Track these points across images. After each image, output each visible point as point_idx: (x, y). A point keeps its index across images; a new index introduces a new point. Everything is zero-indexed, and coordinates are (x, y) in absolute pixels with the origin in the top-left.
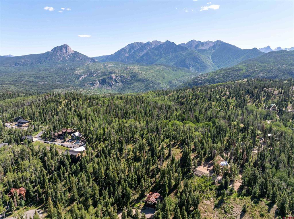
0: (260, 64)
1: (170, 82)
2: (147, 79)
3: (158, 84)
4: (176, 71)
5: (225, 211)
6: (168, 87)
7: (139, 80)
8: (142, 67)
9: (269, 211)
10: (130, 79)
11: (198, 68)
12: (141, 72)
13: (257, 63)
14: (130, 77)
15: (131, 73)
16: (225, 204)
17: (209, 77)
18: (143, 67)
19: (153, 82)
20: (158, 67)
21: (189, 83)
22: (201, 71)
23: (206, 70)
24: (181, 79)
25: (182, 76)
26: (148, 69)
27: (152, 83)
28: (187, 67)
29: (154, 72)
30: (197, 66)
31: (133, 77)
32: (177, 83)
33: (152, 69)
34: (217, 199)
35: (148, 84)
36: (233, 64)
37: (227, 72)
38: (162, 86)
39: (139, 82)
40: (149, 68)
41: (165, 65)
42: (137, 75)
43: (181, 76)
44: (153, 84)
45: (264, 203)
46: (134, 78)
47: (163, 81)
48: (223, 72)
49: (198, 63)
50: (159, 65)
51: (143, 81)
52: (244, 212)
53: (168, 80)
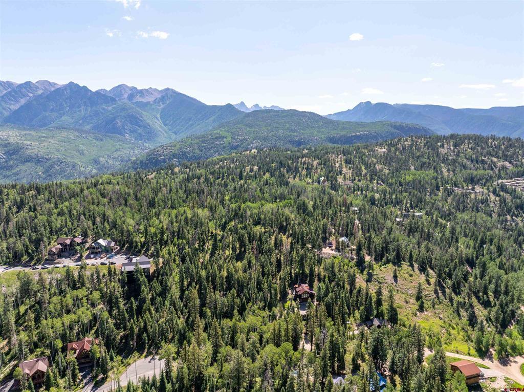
0: (248, 129)
1: (96, 162)
2: (47, 157)
3: (74, 166)
4: (101, 140)
5: (379, 282)
6: (94, 171)
7: (29, 159)
8: (27, 132)
9: (413, 270)
10: (4, 158)
11: (140, 135)
12: (29, 142)
13: (243, 127)
14: (4, 154)
15: (6, 146)
16: (375, 276)
17: (175, 150)
18: (30, 132)
19: (61, 163)
20: (64, 134)
21: (141, 162)
22: (147, 141)
23: (156, 139)
24: (116, 155)
25: (117, 150)
26: (44, 137)
27: (59, 163)
28: (120, 134)
29: (58, 143)
30: (139, 131)
31: (13, 154)
32: (110, 162)
33: (53, 137)
34: (363, 275)
35: (52, 166)
36: (201, 128)
37: (203, 142)
38: (82, 169)
39: (29, 164)
40: (44, 135)
41: (77, 130)
42: (21, 149)
43: (114, 149)
44: (62, 165)
45: (405, 265)
46: (14, 156)
47: (82, 160)
48: (197, 141)
49: (140, 126)
50: (65, 128)
51: (38, 160)
52: (395, 277)
53: (92, 158)
